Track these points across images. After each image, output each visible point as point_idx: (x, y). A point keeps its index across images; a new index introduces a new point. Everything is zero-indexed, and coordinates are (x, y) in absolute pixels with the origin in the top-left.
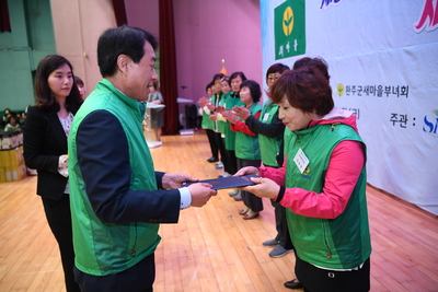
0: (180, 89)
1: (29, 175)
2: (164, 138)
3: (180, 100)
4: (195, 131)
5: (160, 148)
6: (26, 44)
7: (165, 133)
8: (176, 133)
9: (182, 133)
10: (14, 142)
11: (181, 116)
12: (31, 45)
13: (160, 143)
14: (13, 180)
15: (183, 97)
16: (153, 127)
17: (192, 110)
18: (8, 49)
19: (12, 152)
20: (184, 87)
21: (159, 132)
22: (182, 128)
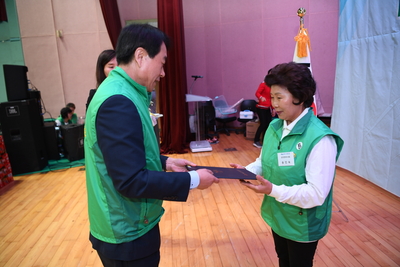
3: (191, 98)
11: (192, 119)
15: (194, 93)
17: (207, 109)
18: (6, 41)
20: (196, 77)
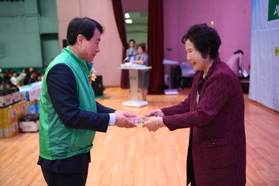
0: (166, 51)
1: (21, 132)
2: (150, 98)
3: (166, 62)
4: (179, 91)
5: (146, 108)
6: (36, 11)
7: (151, 92)
8: (161, 92)
9: (167, 93)
10: (8, 100)
11: (166, 76)
12: (40, 12)
13: (146, 103)
14: (4, 137)
15: (169, 59)
16: (139, 86)
17: (177, 70)
18: (22, 16)
19: (5, 110)
20: (170, 50)
21: (146, 91)
22: (166, 88)
